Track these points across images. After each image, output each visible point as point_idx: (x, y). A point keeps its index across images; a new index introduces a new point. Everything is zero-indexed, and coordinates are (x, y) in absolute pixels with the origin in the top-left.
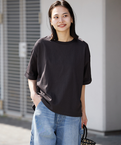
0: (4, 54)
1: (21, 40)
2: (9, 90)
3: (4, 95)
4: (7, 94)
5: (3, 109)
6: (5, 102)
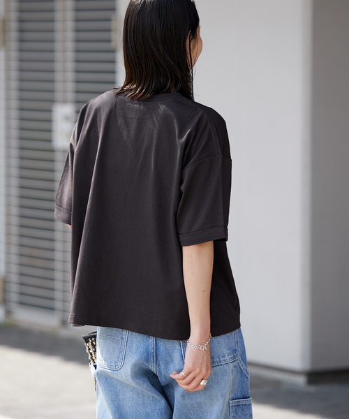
1: (58, 96)
2: (21, 245)
3: (8, 263)
4: (14, 259)
5: (5, 302)
6: (9, 282)
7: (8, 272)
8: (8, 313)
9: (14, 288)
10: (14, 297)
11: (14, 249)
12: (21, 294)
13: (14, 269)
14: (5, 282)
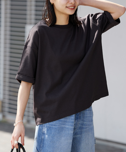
0: (5, 39)
1: (28, 21)
2: (10, 87)
3: (4, 94)
4: (7, 93)
5: (3, 111)
6: (5, 103)
7: (4, 98)
8: (4, 116)
9: (7, 105)
10: (7, 109)
11: (7, 88)
12: (10, 104)
13: (7, 97)
14: (3, 103)
